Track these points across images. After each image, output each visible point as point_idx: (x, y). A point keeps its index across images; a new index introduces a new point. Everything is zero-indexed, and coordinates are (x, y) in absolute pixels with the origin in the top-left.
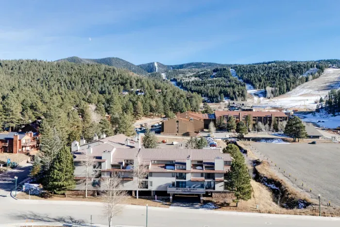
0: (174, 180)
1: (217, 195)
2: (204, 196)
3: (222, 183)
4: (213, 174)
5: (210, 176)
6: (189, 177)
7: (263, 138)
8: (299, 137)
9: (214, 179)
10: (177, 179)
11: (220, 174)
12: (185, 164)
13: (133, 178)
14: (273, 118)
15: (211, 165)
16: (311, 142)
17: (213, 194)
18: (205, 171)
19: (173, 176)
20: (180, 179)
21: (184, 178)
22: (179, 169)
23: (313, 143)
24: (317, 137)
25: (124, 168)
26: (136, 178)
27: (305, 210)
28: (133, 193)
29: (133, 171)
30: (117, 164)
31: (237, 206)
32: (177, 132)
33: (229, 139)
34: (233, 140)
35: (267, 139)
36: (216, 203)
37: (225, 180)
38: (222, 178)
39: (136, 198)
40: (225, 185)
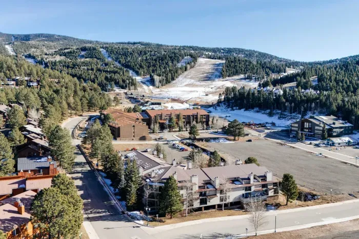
0: (244, 192)
1: (270, 198)
3: (273, 190)
4: (267, 184)
5: (264, 186)
6: (253, 189)
7: (211, 138)
8: (239, 136)
9: (267, 188)
10: (246, 191)
11: (270, 184)
12: (249, 179)
13: (216, 195)
15: (264, 178)
16: (247, 140)
17: (268, 199)
18: (261, 183)
19: (243, 190)
20: (247, 191)
21: (250, 190)
22: (245, 184)
23: (250, 141)
24: (247, 135)
25: (207, 188)
26: (218, 195)
27: (321, 201)
28: (217, 206)
29: (216, 189)
30: (202, 185)
31: (287, 205)
32: (134, 136)
33: (185, 141)
34: (188, 141)
35: (215, 139)
36: (272, 205)
37: (275, 187)
38: (272, 186)
39: (222, 210)
40: (274, 191)
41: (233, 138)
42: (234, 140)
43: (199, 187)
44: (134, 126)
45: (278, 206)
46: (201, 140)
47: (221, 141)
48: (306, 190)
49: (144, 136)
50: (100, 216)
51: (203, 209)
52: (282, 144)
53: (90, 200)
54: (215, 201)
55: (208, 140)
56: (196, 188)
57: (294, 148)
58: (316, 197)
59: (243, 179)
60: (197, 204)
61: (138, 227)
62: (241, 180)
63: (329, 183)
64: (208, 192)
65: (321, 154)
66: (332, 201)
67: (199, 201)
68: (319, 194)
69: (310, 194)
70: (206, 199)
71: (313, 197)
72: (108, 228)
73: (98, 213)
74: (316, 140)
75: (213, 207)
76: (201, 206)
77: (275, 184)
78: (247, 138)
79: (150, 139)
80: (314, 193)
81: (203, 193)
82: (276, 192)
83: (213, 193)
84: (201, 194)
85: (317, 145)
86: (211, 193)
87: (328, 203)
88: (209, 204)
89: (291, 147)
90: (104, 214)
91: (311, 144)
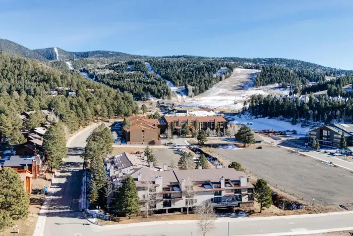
0: (213, 196)
1: (243, 205)
2: (236, 207)
3: (247, 196)
4: (241, 189)
5: (237, 191)
6: (224, 194)
7: (220, 144)
8: (248, 143)
9: (241, 193)
10: (215, 195)
11: (244, 189)
12: (220, 183)
13: (181, 198)
14: (216, 123)
15: (238, 183)
16: (258, 147)
17: (241, 205)
18: (234, 188)
20: (217, 195)
21: (220, 194)
22: (215, 187)
23: (260, 148)
24: (260, 142)
25: (173, 190)
26: (184, 198)
27: (303, 210)
28: (182, 209)
29: (182, 192)
30: (167, 187)
31: (261, 212)
32: (143, 141)
33: (192, 147)
34: (195, 146)
35: (223, 145)
36: (244, 211)
37: (249, 194)
38: (247, 192)
39: (187, 213)
40: (249, 197)
41: (242, 144)
42: (244, 146)
43: (163, 189)
44: (143, 131)
45: (250, 213)
46: (209, 145)
47: (230, 147)
48: (293, 199)
49: (153, 141)
50: (60, 213)
51: (167, 211)
52: (292, 152)
53: (61, 197)
54: (180, 204)
55: (215, 146)
56: (159, 190)
57: (304, 156)
58: (301, 207)
59: (213, 183)
60: (160, 206)
61: (88, 224)
62: (211, 184)
63: (324, 193)
64: (172, 195)
65: (331, 163)
66: (315, 212)
67: (162, 203)
68: (305, 204)
69: (295, 203)
70: (170, 201)
71: (298, 206)
72: (59, 224)
73: (60, 209)
74: (334, 149)
75: (178, 210)
76: (165, 208)
77: (249, 190)
78: (258, 145)
79: (159, 144)
80: (300, 202)
81: (169, 195)
82: (251, 198)
83: (178, 195)
84: (165, 196)
85: (332, 154)
86: (176, 196)
87: (310, 213)
88: (173, 206)
89: (301, 155)
90: (65, 210)
91: (325, 152)
